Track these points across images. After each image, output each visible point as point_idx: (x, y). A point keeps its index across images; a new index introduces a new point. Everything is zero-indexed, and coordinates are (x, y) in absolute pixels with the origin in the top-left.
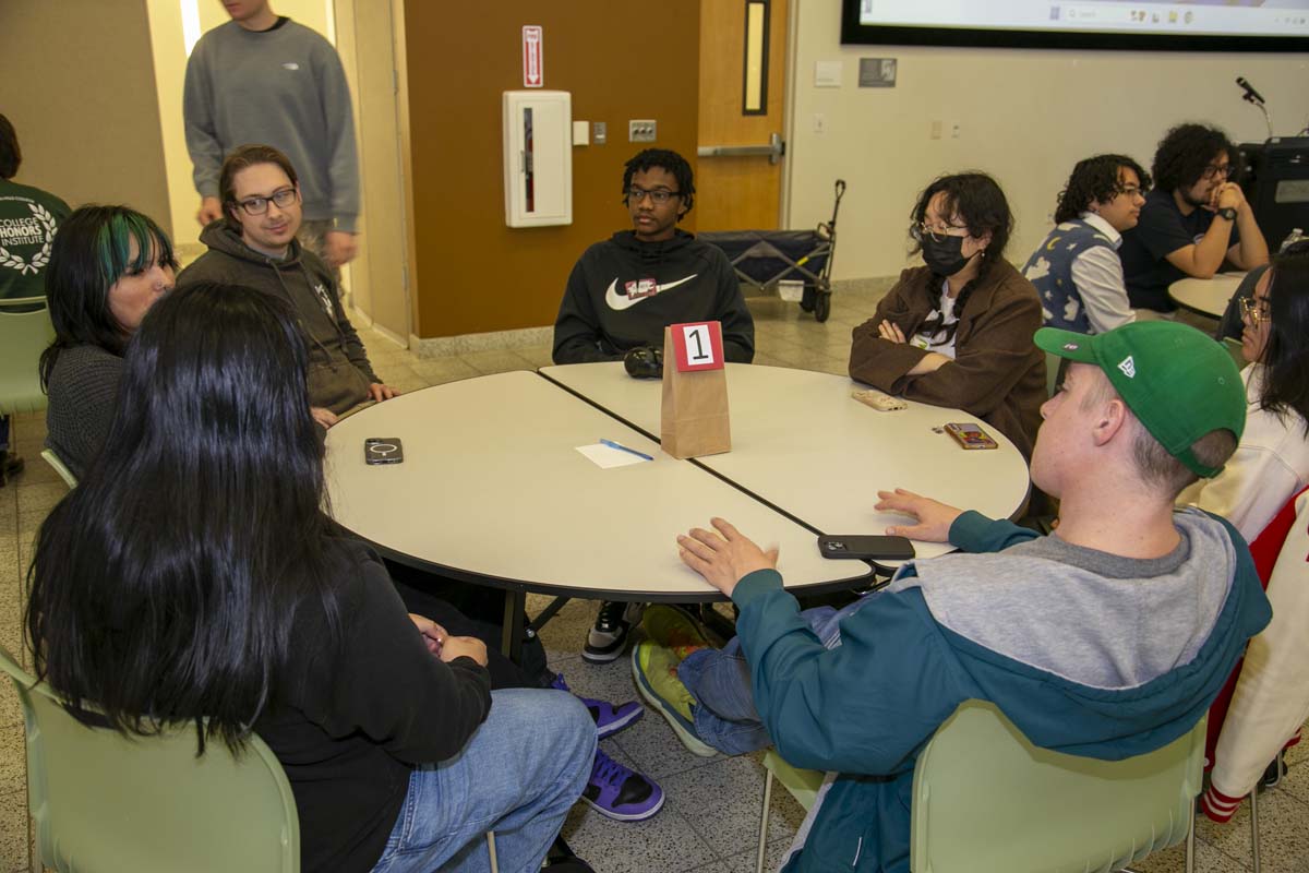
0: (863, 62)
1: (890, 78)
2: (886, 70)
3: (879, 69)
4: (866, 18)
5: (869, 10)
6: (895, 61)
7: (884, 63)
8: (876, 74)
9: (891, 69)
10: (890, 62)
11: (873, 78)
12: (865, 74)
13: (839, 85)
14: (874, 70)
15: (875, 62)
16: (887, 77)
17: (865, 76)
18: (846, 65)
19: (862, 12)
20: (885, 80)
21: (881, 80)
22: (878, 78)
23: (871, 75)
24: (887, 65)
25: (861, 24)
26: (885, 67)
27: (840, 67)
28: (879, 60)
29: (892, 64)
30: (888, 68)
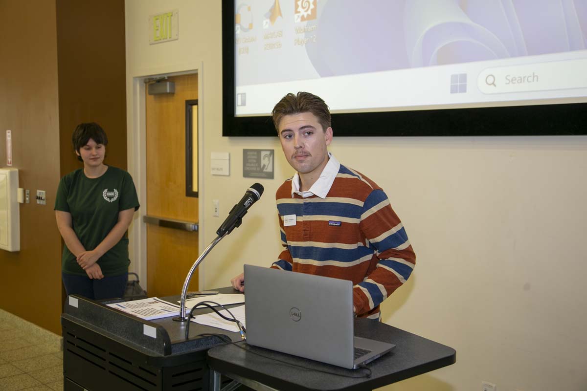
0: (245, 152)
1: (269, 170)
2: (265, 161)
3: (259, 160)
4: (241, 111)
5: (244, 104)
6: (272, 152)
7: (263, 154)
8: (257, 165)
9: (269, 160)
10: (268, 153)
11: (255, 169)
12: (248, 165)
13: (228, 174)
14: (255, 161)
15: (256, 153)
16: (266, 168)
17: (248, 166)
18: (230, 155)
19: (238, 106)
20: (265, 170)
21: (261, 171)
22: (258, 169)
23: (252, 165)
24: (266, 156)
25: (235, 116)
26: (264, 159)
27: (228, 158)
28: (259, 152)
29: (270, 155)
30: (267, 158)
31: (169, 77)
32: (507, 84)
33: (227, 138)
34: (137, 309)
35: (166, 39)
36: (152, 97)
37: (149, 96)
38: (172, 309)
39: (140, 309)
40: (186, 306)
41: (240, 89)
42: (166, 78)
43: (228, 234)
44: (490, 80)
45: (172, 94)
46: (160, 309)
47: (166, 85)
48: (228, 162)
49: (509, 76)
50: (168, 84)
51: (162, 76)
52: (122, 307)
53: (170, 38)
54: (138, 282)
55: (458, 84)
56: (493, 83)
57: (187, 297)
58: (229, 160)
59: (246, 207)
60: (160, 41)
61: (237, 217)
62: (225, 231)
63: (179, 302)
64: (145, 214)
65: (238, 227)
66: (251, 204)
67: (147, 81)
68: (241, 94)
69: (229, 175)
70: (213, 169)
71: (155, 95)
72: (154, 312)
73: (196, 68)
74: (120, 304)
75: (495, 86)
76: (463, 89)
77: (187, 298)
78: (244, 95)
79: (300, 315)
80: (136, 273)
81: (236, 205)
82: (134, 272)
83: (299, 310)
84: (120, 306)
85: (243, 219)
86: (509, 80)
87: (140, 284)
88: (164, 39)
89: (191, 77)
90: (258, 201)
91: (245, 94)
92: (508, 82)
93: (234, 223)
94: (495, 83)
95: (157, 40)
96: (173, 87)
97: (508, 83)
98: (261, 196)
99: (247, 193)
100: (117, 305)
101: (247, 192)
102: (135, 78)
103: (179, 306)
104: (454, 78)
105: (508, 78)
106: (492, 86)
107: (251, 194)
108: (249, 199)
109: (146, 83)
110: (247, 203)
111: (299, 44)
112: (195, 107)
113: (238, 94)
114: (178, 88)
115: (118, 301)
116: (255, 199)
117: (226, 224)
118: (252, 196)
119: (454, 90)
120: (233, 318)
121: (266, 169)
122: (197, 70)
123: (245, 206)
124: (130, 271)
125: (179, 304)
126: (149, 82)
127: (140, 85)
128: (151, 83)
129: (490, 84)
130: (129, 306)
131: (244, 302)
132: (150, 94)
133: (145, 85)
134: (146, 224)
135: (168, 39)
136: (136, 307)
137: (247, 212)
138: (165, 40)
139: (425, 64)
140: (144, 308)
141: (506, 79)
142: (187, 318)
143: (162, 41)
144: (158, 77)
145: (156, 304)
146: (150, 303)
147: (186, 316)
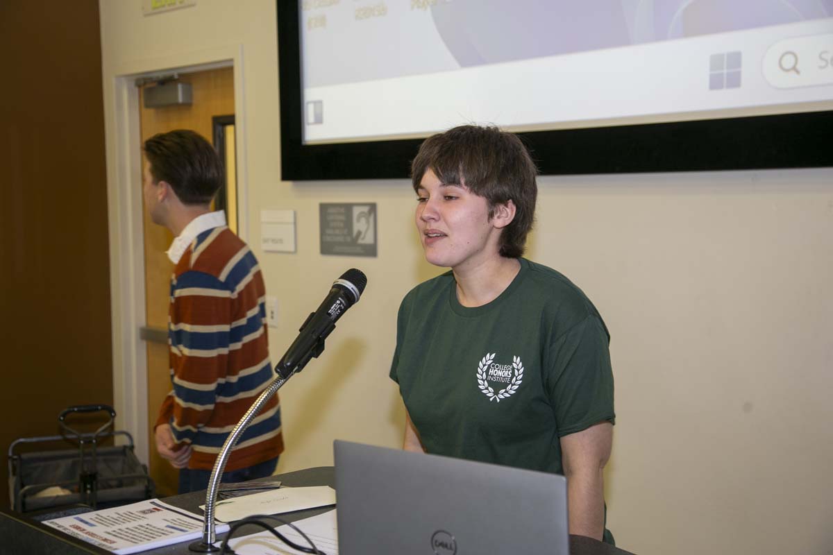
0: (324, 208)
1: (368, 239)
2: (359, 225)
3: (349, 224)
4: (314, 134)
5: (319, 120)
6: (373, 207)
7: (356, 211)
8: (346, 231)
9: (368, 222)
10: (366, 209)
11: (340, 239)
12: (329, 231)
13: (292, 249)
14: (342, 225)
15: (342, 210)
16: (362, 236)
17: (329, 235)
18: (295, 214)
19: (308, 124)
20: (360, 241)
21: (354, 242)
22: (349, 239)
23: (337, 232)
24: (361, 215)
25: (304, 143)
26: (358, 220)
27: (292, 220)
28: (348, 207)
29: (370, 212)
30: (363, 220)
31: (181, 75)
32: (821, 68)
33: (289, 184)
34: (116, 527)
35: (174, 4)
36: (151, 112)
37: (145, 111)
38: (189, 525)
39: (123, 527)
40: (216, 517)
41: (311, 93)
42: (176, 77)
43: (298, 371)
44: (788, 62)
45: (187, 105)
46: (162, 525)
47: (176, 90)
48: (292, 227)
49: (826, 52)
50: (180, 87)
51: (168, 74)
52: (86, 523)
53: (181, 2)
54: (132, 447)
55: (725, 71)
56: (794, 69)
57: (218, 495)
58: (295, 223)
59: (333, 317)
60: (163, 9)
61: (314, 337)
62: (292, 367)
63: (203, 507)
64: (143, 323)
65: (317, 357)
66: (343, 311)
67: (142, 82)
68: (315, 103)
69: (295, 252)
70: (266, 241)
71: (157, 107)
72: (151, 533)
73: (231, 57)
74: (82, 516)
75: (798, 72)
76: (734, 81)
77: (219, 498)
78: (319, 104)
79: (453, 546)
80: (129, 431)
81: (313, 314)
82: (125, 429)
83: (451, 535)
84: (82, 521)
85: (328, 341)
86: (826, 61)
87: (136, 451)
88: (169, 5)
89: (222, 75)
90: (355, 304)
91: (321, 102)
92: (823, 64)
93: (309, 349)
94: (798, 67)
95: (157, 8)
96: (188, 93)
97: (824, 67)
98: (361, 294)
99: (334, 290)
100: (78, 519)
101: (333, 287)
102: (119, 77)
103: (202, 518)
104: (716, 61)
105: (824, 56)
106: (793, 73)
107: (342, 292)
108: (338, 302)
109: (139, 86)
110: (333, 309)
111: (419, 7)
112: (229, 130)
113: (308, 103)
114: (198, 94)
115: (80, 509)
116: (350, 300)
117: (293, 353)
118: (345, 294)
119: (716, 83)
120: (310, 547)
121: (363, 239)
122: (232, 60)
123: (330, 314)
124: (117, 429)
125: (201, 512)
126: (145, 83)
127: (130, 90)
128: (148, 86)
129: (787, 70)
130: (102, 521)
131: (333, 502)
132: (147, 106)
133: (136, 89)
134: (144, 343)
135: (178, 5)
136: (115, 521)
137: (335, 327)
138: (172, 7)
139: (660, 34)
140: (132, 525)
141: (821, 58)
142: (218, 545)
143: (167, 8)
144: (161, 75)
145: (157, 513)
146: (144, 512)
147: (217, 541)
